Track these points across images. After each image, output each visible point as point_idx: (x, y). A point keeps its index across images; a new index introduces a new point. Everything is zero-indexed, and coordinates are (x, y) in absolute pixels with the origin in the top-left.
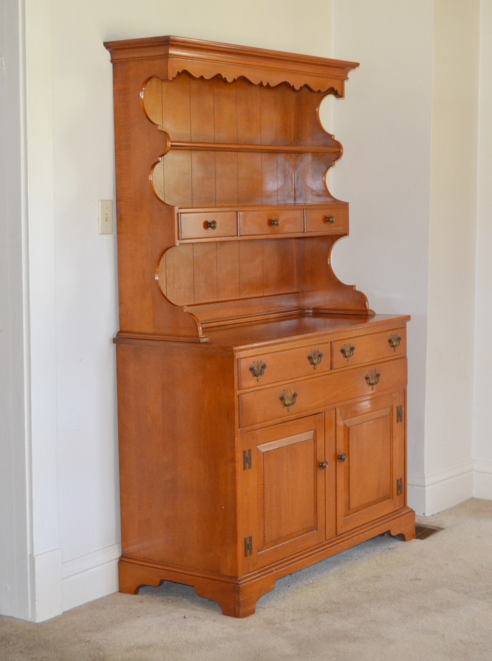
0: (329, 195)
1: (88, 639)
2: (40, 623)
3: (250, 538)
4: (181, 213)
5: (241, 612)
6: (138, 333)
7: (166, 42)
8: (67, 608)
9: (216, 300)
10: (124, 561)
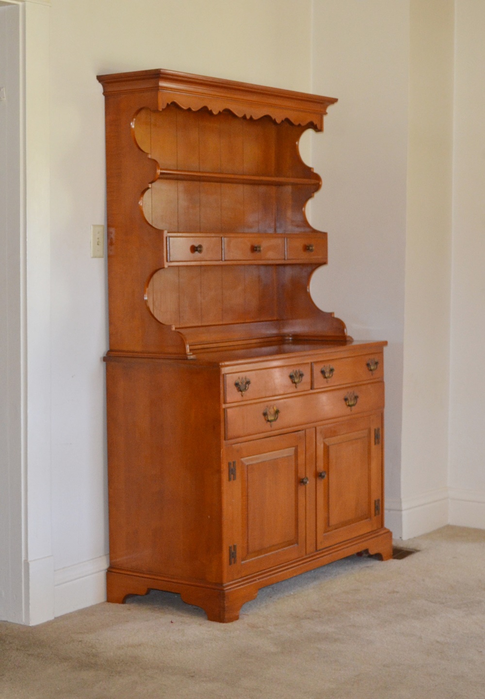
0: (308, 226)
1: (80, 639)
2: (33, 626)
3: (235, 547)
4: (169, 237)
5: (226, 617)
6: (128, 352)
7: (156, 75)
8: (59, 614)
9: (200, 324)
10: (112, 572)
